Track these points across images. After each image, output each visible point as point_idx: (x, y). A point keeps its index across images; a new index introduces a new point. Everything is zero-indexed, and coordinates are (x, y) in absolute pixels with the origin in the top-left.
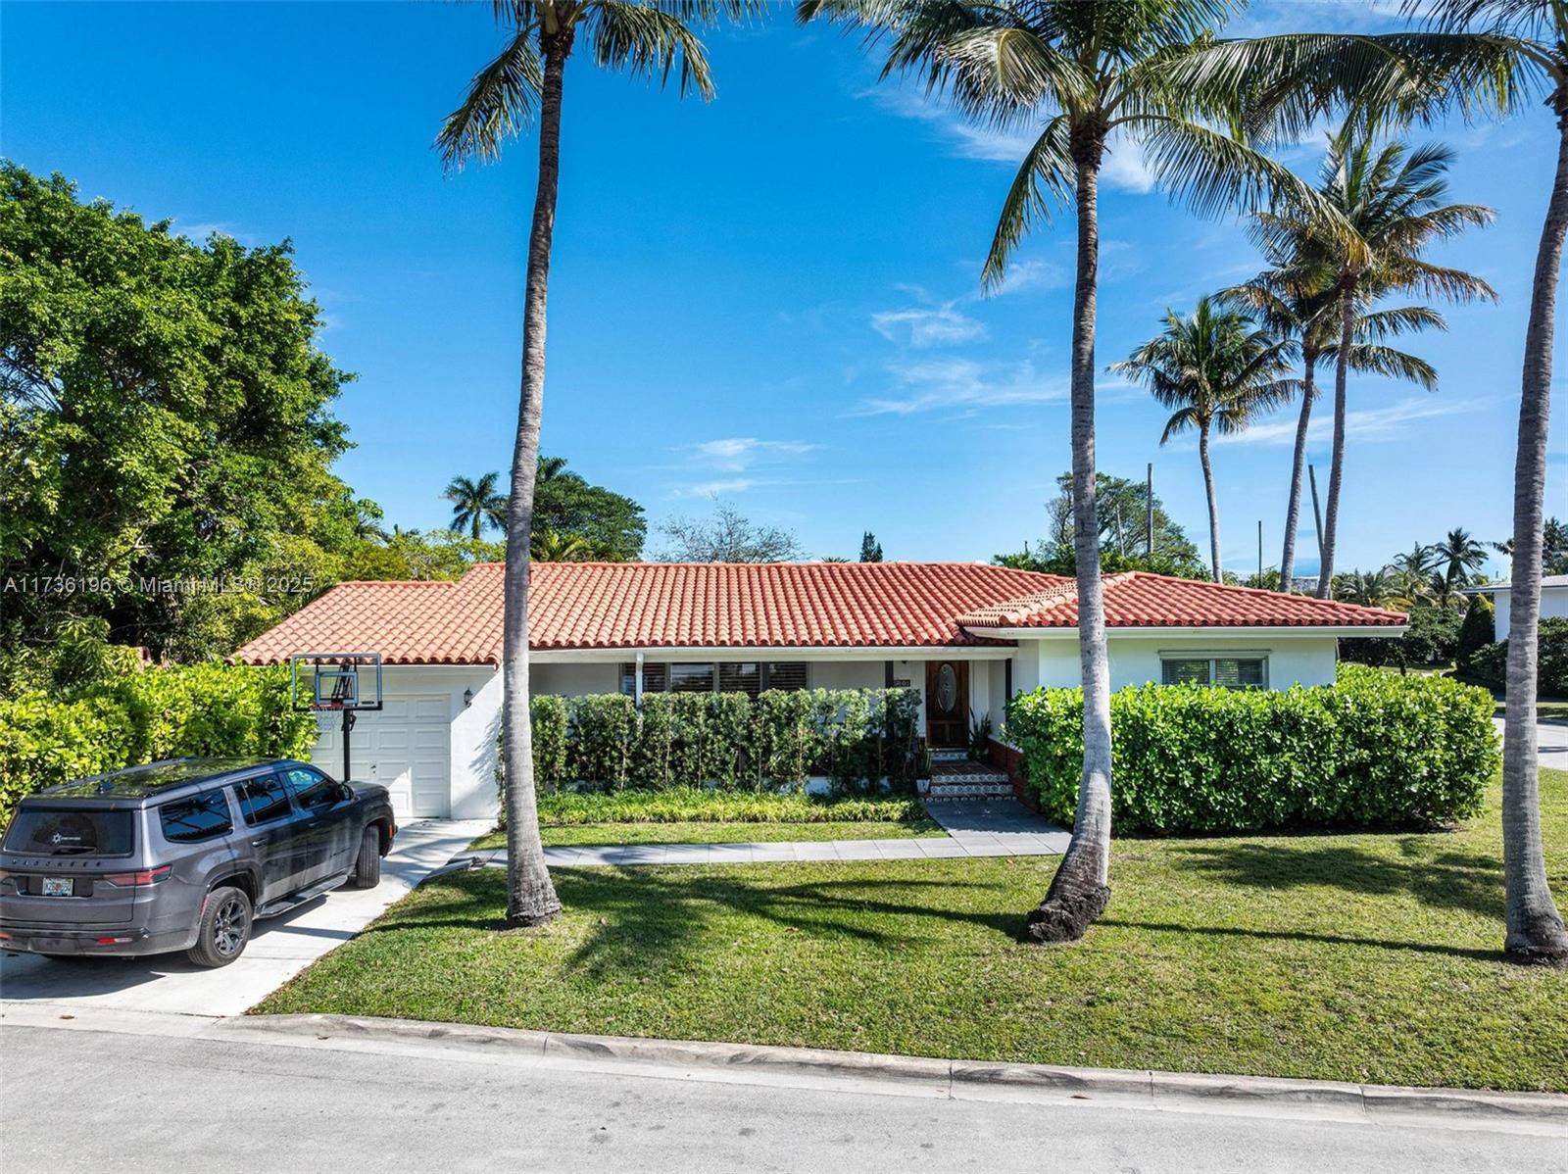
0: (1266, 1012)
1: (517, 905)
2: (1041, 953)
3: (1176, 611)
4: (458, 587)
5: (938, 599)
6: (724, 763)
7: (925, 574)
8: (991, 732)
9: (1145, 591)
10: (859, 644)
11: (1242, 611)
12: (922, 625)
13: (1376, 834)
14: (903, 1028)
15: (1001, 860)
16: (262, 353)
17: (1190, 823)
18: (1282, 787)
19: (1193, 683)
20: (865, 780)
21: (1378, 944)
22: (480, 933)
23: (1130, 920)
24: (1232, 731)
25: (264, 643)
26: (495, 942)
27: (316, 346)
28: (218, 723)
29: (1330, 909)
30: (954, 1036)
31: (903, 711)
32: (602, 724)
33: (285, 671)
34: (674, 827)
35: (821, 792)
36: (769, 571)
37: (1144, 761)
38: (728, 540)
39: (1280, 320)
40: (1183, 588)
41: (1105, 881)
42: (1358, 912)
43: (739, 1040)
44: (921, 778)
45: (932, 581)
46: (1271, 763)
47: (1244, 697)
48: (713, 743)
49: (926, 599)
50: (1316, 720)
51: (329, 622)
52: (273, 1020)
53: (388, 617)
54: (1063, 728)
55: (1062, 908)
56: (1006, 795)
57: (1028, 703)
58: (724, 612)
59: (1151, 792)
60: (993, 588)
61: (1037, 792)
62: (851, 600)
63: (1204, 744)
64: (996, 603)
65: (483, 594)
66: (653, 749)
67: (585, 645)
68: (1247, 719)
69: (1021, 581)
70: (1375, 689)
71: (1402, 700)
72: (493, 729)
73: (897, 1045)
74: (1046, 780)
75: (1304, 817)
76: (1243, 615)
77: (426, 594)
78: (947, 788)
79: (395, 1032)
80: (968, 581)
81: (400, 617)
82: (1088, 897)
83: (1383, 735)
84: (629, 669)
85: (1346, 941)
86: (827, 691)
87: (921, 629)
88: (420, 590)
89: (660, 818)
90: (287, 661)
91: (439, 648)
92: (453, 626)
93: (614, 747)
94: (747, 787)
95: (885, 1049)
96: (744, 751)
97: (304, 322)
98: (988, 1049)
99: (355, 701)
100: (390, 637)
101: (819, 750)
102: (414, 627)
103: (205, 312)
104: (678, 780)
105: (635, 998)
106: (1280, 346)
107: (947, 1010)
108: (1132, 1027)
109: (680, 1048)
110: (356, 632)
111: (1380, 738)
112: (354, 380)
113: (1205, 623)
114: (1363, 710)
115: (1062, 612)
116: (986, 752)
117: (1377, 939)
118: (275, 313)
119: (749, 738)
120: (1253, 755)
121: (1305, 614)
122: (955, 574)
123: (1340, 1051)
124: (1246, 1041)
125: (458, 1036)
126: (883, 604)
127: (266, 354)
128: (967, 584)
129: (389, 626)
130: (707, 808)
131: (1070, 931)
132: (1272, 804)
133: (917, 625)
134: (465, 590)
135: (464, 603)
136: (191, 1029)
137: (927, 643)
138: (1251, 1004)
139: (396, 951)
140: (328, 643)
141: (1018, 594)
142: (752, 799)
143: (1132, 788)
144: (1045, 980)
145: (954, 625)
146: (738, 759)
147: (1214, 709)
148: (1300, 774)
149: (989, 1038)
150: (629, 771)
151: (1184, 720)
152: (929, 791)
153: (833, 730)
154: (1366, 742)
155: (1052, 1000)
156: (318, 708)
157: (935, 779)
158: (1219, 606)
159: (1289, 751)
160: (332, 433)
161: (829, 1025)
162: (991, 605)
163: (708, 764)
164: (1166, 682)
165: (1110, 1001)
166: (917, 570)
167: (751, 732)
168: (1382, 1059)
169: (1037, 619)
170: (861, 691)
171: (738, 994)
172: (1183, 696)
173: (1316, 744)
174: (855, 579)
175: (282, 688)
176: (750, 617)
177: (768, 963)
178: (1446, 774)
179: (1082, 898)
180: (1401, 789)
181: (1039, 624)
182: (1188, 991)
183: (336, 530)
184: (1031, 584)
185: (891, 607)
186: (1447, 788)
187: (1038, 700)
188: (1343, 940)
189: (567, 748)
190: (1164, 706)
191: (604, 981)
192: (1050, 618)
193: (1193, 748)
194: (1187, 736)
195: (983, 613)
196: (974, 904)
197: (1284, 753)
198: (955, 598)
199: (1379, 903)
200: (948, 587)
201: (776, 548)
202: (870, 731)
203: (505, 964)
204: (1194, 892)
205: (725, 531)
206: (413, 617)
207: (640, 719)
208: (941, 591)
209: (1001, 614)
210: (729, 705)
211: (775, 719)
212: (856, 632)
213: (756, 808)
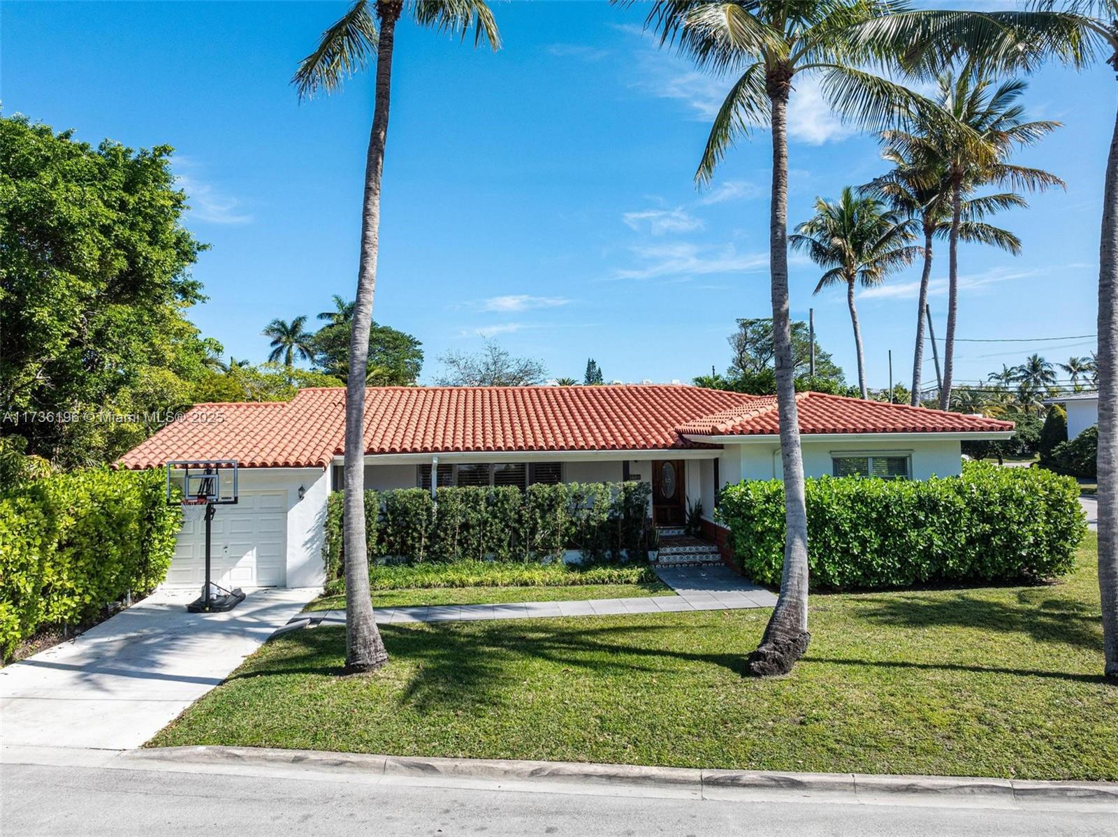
0: (935, 726)
1: (354, 655)
2: (762, 685)
3: (842, 421)
4: (290, 406)
5: (659, 413)
6: (500, 540)
7: (649, 394)
8: (702, 514)
9: (818, 406)
10: (603, 448)
11: (891, 421)
12: (650, 433)
13: (997, 588)
14: (662, 745)
15: (719, 612)
16: (141, 230)
17: (858, 582)
18: (926, 553)
19: (857, 475)
20: (609, 552)
21: (1011, 672)
22: (325, 678)
23: (823, 657)
24: (888, 512)
25: (140, 452)
26: (338, 685)
27: (181, 224)
28: (109, 515)
29: (971, 646)
30: (702, 750)
31: (637, 499)
32: (406, 511)
33: (159, 474)
34: (463, 591)
35: (574, 562)
36: (530, 393)
37: (823, 535)
38: (492, 368)
39: (906, 204)
40: (846, 404)
41: (806, 628)
42: (992, 648)
43: (537, 758)
44: (651, 549)
45: (654, 399)
46: (918, 535)
47: (896, 486)
48: (491, 525)
49: (651, 413)
50: (950, 502)
51: (190, 435)
52: (166, 752)
53: (237, 431)
54: (762, 511)
55: (775, 649)
56: (717, 562)
57: (735, 492)
58: (498, 424)
59: (829, 559)
60: (701, 404)
61: (742, 559)
62: (594, 414)
63: (868, 521)
64: (704, 416)
65: (310, 412)
66: (445, 530)
67: (393, 451)
68: (899, 502)
69: (722, 398)
70: (992, 478)
71: (1012, 487)
72: (321, 517)
73: (659, 759)
74: (750, 551)
75: (943, 575)
76: (893, 424)
77: (266, 413)
78: (671, 557)
79: (266, 759)
80: (682, 399)
81: (246, 430)
82: (794, 641)
83: (1000, 513)
84: (425, 469)
85: (987, 670)
86: (579, 484)
87: (649, 437)
88: (260, 409)
89: (452, 584)
90: (160, 466)
91: (279, 454)
92: (289, 437)
93: (415, 530)
94: (517, 558)
95: (650, 762)
96: (515, 531)
97: (174, 206)
98: (729, 760)
99: (216, 497)
100: (240, 446)
101: (573, 529)
102: (258, 438)
103: (102, 199)
104: (464, 555)
105: (453, 727)
106: (905, 224)
107: (694, 731)
108: (836, 740)
109: (491, 765)
110: (213, 443)
111: (998, 515)
112: (208, 249)
113: (865, 431)
114: (985, 494)
115: (758, 423)
116: (699, 529)
117: (1009, 668)
118: (154, 200)
119: (519, 521)
120: (904, 530)
121: (938, 423)
122: (671, 393)
123: (993, 754)
124: (922, 749)
125: (316, 761)
126: (619, 417)
127: (145, 231)
128: (680, 401)
129: (238, 438)
130: (488, 576)
131: (782, 667)
132: (919, 566)
133: (647, 433)
134: (296, 409)
135: (296, 419)
136: (99, 761)
137: (655, 447)
138: (923, 720)
139: (259, 694)
140: (191, 451)
141: (721, 409)
142: (523, 568)
143: (815, 556)
144: (766, 705)
145: (674, 433)
146: (510, 537)
147: (875, 495)
148: (940, 543)
149: (728, 751)
150: (426, 548)
151: (852, 504)
152: (657, 559)
153: (584, 514)
154: (988, 519)
155: (773, 721)
156: (187, 503)
157: (662, 550)
158: (874, 418)
159: (931, 526)
160: (190, 289)
161: (605, 745)
162: (701, 417)
163: (488, 542)
164: (836, 474)
165: (817, 720)
166: (642, 391)
167: (521, 516)
168: (1024, 760)
169: (740, 429)
170: (605, 484)
171: (533, 722)
172: (851, 486)
173: (951, 521)
174: (596, 398)
175: (156, 487)
176: (518, 428)
177: (552, 697)
178: (1047, 541)
179: (790, 642)
180: (1014, 553)
181: (742, 433)
182: (875, 711)
183: (189, 363)
184: (729, 401)
185: (626, 419)
186: (1047, 551)
187: (742, 490)
188: (984, 670)
189: (378, 530)
190: (837, 493)
191: (427, 714)
192: (749, 428)
193: (859, 524)
194: (855, 515)
195: (697, 424)
196: (703, 647)
197: (927, 528)
198: (673, 412)
199: (1006, 640)
200: (667, 404)
201: (530, 374)
202: (612, 514)
203: (348, 703)
204: (868, 635)
205: (490, 361)
206: (256, 431)
207: (435, 507)
208: (662, 407)
209: (711, 424)
210: (504, 496)
211: (540, 506)
212: (600, 439)
213: (526, 575)
